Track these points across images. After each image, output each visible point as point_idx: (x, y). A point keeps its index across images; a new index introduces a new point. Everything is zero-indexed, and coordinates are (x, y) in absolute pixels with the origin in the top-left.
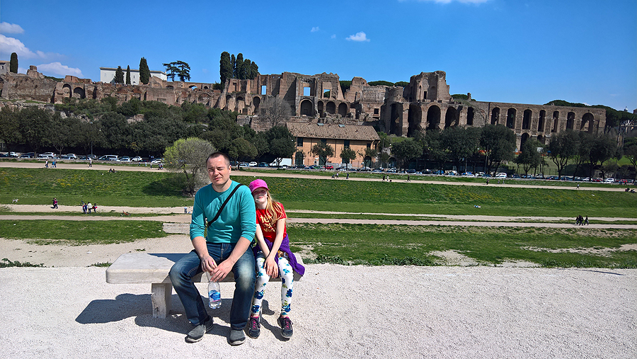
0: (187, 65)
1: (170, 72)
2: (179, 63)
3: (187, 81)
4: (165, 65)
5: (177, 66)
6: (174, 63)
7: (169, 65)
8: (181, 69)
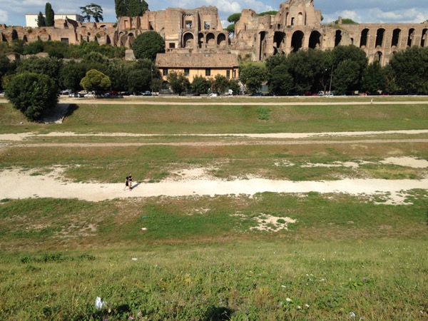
0: (99, 7)
1: (85, 14)
2: (93, 6)
3: (100, 21)
4: (81, 8)
5: (91, 8)
6: (89, 6)
7: (85, 8)
8: (94, 11)
